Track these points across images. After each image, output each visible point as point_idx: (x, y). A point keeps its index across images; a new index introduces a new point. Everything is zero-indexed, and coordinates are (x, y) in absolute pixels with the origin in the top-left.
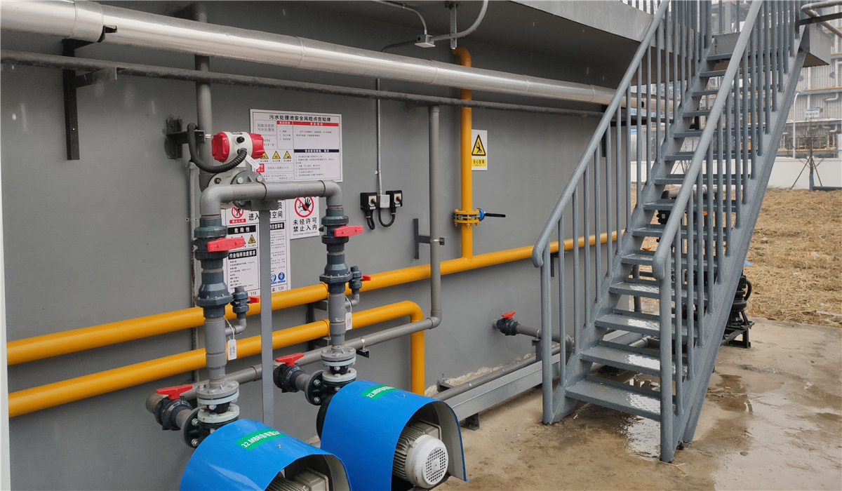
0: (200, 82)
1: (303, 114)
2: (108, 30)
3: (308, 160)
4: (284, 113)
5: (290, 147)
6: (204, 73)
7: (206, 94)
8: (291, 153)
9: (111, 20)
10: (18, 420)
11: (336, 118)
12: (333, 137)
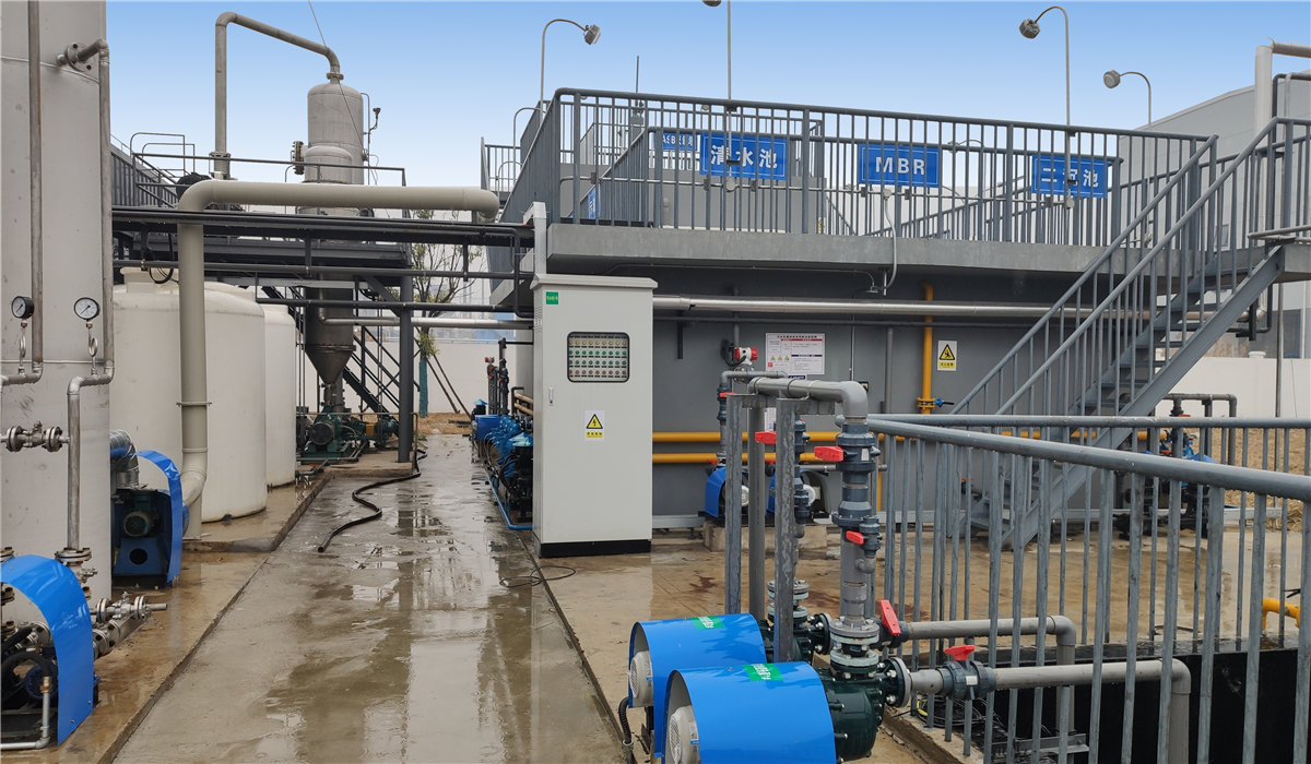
0: (734, 323)
1: (798, 335)
2: (692, 306)
3: (800, 361)
4: (786, 335)
5: (788, 353)
6: (736, 319)
7: (737, 329)
8: (790, 357)
9: (693, 301)
10: (656, 465)
11: (821, 336)
12: (819, 348)
